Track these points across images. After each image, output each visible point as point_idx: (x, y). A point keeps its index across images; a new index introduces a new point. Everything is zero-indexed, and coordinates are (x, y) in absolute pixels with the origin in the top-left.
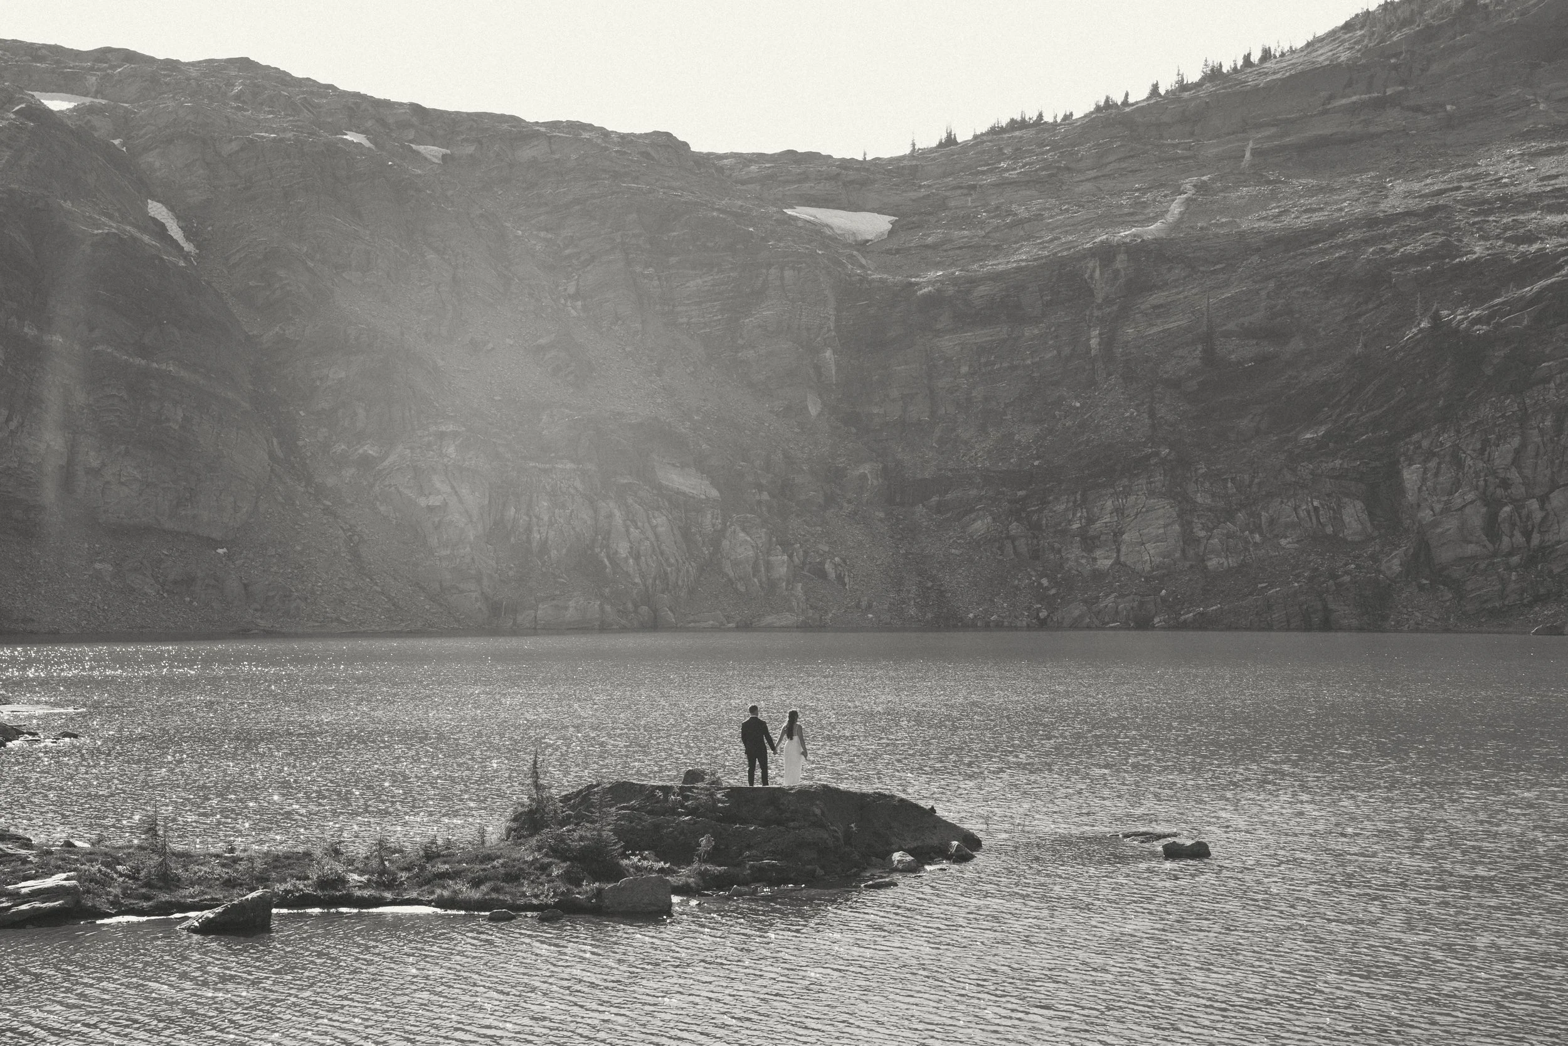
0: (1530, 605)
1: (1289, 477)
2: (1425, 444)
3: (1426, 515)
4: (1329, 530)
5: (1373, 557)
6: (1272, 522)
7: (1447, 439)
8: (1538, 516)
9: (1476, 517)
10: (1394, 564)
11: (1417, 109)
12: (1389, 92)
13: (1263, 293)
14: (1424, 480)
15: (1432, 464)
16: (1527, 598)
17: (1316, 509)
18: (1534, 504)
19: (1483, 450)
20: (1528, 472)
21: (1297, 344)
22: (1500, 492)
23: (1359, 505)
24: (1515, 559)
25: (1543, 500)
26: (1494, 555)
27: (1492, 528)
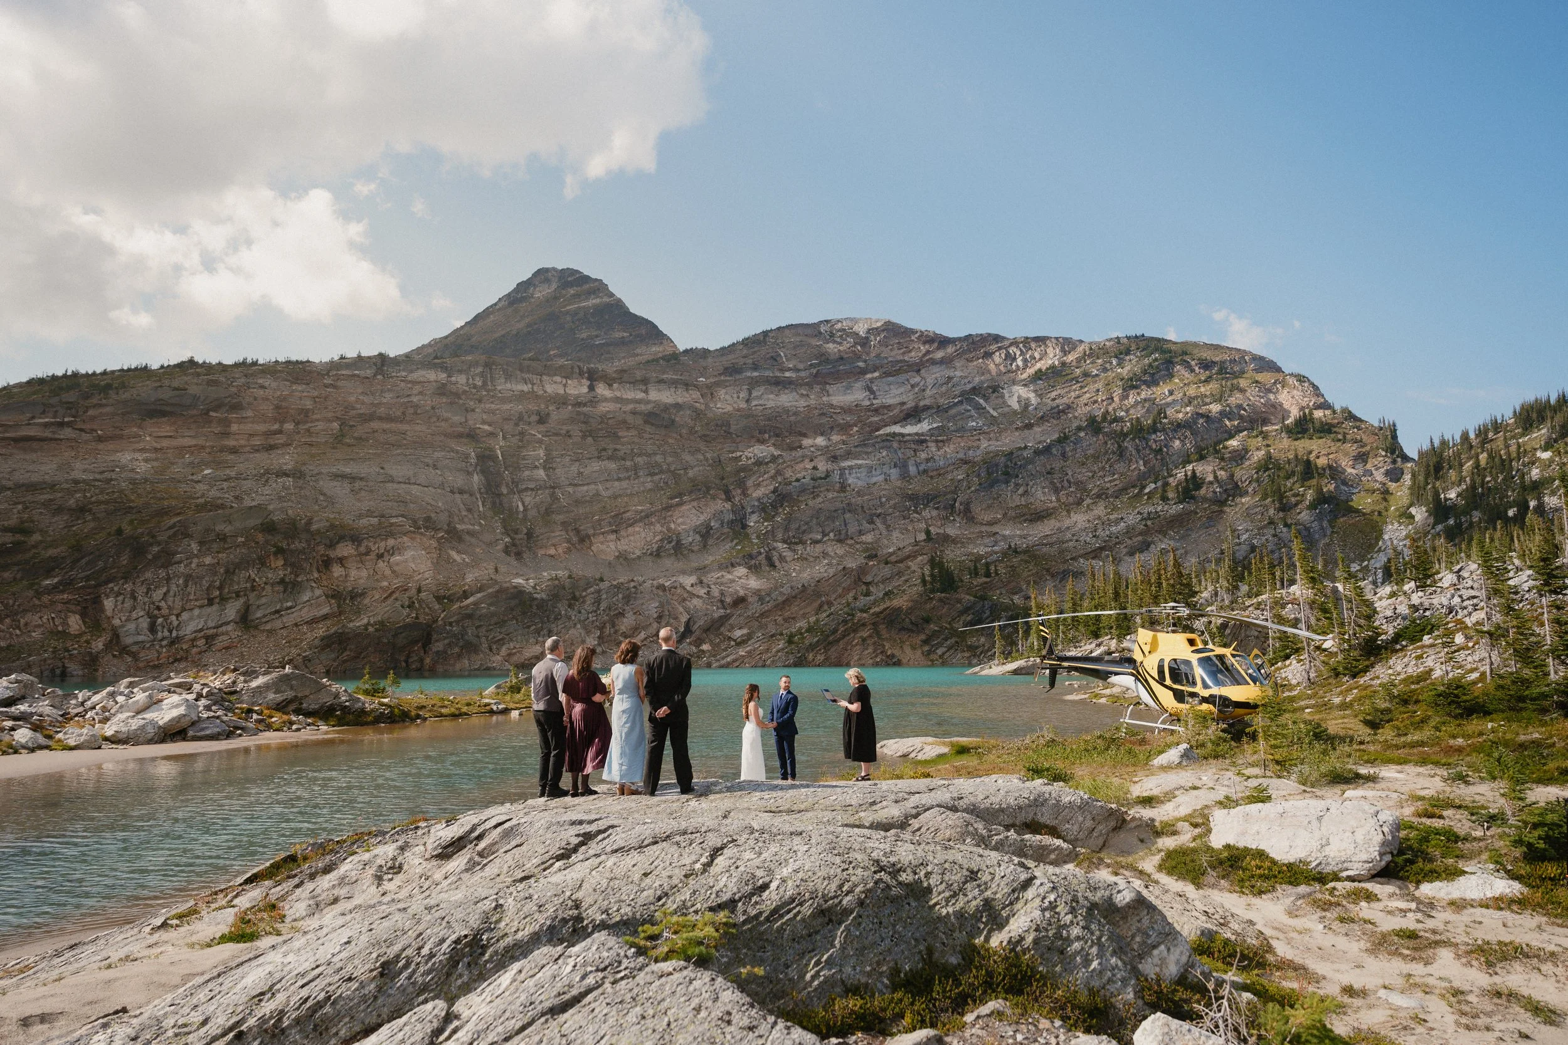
0: (173, 663)
1: (37, 602)
2: (116, 589)
3: (116, 622)
4: (60, 628)
5: (87, 642)
6: (26, 624)
7: (128, 587)
8: (175, 623)
9: (144, 623)
10: (99, 645)
11: (81, 430)
12: (66, 420)
13: (15, 511)
14: (116, 606)
15: (121, 598)
16: (171, 660)
17: (53, 618)
18: (174, 618)
19: (147, 593)
20: (170, 603)
21: (37, 537)
22: (156, 612)
23: (78, 617)
24: (164, 643)
25: (178, 616)
26: (154, 640)
27: (152, 629)
